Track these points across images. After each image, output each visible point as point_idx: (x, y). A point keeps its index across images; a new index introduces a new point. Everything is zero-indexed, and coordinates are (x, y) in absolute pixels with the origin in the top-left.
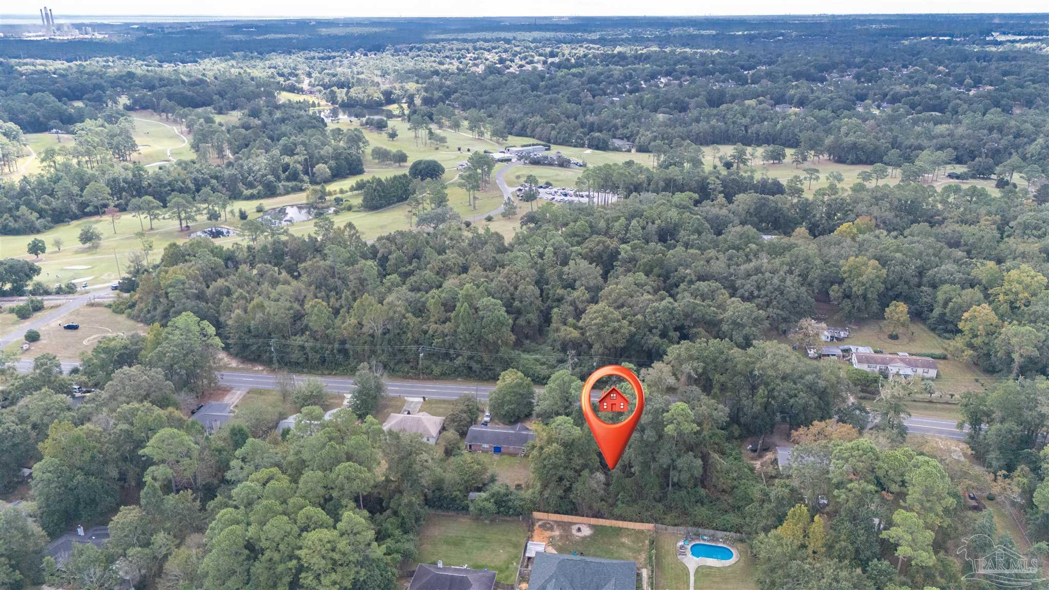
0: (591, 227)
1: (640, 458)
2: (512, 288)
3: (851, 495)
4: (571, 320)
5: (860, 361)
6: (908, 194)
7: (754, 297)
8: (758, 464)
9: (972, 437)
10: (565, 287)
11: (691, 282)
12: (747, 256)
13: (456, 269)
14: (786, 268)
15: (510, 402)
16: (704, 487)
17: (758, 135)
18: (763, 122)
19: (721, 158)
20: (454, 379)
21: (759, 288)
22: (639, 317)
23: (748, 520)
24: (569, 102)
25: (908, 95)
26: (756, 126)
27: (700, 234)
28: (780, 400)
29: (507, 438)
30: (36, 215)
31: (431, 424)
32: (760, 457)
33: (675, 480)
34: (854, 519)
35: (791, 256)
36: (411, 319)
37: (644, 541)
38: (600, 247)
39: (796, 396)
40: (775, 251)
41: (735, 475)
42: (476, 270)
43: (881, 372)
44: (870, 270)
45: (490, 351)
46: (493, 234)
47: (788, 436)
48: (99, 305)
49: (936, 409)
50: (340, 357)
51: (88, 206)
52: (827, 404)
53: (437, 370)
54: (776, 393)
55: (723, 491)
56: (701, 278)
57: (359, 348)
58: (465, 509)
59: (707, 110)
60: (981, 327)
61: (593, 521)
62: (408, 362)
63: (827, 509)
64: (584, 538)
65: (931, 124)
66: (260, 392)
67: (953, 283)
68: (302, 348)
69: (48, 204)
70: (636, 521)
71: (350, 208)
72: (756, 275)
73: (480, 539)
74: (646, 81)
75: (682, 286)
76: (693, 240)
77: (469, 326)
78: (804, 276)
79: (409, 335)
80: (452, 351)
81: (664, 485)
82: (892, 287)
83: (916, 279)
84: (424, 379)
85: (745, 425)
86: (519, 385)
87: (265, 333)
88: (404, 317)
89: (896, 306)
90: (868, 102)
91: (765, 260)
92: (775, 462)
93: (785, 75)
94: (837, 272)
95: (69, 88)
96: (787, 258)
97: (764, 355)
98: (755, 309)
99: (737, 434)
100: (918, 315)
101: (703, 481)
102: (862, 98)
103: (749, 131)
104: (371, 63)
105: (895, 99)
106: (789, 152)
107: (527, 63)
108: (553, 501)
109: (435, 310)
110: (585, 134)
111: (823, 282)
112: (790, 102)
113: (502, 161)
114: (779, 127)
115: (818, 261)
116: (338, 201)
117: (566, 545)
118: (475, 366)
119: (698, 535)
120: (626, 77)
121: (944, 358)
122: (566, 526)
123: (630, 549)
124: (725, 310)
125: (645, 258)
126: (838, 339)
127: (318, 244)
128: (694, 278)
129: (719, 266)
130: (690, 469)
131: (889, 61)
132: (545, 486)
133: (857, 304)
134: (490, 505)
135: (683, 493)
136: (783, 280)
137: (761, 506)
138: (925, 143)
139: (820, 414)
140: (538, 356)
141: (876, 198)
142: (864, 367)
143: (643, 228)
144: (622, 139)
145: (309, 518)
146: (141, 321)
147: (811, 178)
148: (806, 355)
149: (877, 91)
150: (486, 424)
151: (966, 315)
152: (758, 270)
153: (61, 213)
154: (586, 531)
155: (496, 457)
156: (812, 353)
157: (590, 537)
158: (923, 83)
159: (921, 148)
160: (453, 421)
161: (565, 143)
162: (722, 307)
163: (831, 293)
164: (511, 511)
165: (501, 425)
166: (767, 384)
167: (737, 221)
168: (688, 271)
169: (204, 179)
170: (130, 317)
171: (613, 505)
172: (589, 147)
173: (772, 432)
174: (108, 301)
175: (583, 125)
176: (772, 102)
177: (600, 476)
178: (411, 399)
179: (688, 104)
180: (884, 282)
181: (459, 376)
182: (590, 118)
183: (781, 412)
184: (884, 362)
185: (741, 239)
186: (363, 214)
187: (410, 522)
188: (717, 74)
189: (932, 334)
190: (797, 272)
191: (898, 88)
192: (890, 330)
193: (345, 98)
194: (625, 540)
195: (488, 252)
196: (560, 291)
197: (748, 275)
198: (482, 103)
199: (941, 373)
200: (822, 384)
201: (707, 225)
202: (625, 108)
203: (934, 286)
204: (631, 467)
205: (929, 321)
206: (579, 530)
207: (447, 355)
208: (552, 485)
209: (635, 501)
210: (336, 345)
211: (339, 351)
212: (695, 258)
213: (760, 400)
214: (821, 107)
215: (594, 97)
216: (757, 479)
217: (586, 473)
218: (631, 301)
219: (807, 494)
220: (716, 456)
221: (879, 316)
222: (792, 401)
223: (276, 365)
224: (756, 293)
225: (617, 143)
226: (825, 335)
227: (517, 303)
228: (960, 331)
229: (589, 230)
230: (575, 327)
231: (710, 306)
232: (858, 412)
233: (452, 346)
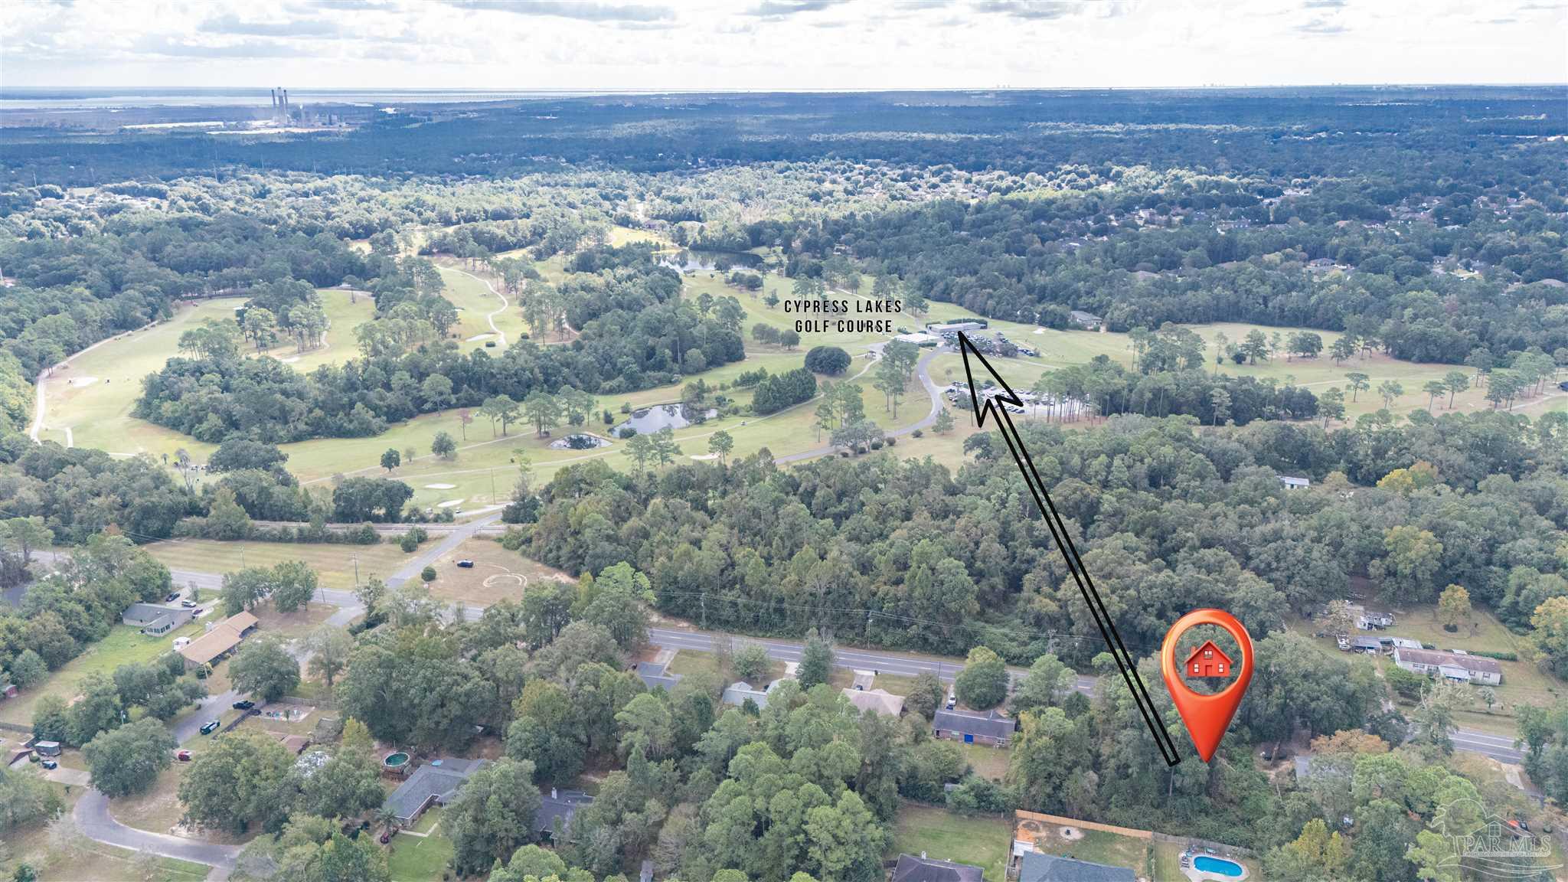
0: (1061, 463)
1: (1139, 759)
2: (972, 545)
3: (1374, 813)
4: (1046, 589)
5: (1404, 658)
6: (1489, 428)
7: (1272, 570)
8: (1272, 774)
9: (1530, 759)
10: (1036, 546)
11: (1194, 548)
12: (1264, 513)
13: (899, 514)
14: (1313, 534)
15: (981, 685)
16: (1209, 795)
17: (1283, 311)
18: (1290, 291)
19: (1229, 349)
20: (907, 651)
21: (1278, 559)
22: (1132, 592)
23: (1259, 834)
24: (1008, 251)
25: (1512, 251)
26: (1279, 297)
27: (1203, 479)
28: (1299, 702)
29: (979, 726)
30: (372, 413)
31: (891, 703)
32: (1275, 766)
33: (1178, 784)
34: (1377, 838)
35: (1320, 519)
36: (860, 580)
37: (1140, 850)
38: (1078, 496)
39: (1318, 699)
40: (1300, 509)
41: (1245, 784)
42: (922, 517)
43: (1430, 674)
44: (1420, 543)
45: (950, 621)
46: (936, 466)
47: (1308, 746)
48: (487, 538)
49: (1496, 723)
50: (776, 618)
51: (426, 401)
52: (1358, 709)
53: (887, 640)
54: (1295, 695)
55: (1231, 801)
56: (1207, 544)
57: (798, 608)
58: (942, 801)
59: (1208, 269)
60: (1557, 625)
61: (1084, 824)
62: (852, 628)
63: (1352, 830)
64: (1075, 841)
65: (1543, 302)
66: (691, 654)
67: (1529, 564)
68: (734, 604)
69: (382, 399)
70: (1131, 827)
71: (736, 412)
72: (1275, 541)
73: (959, 834)
74: (1117, 215)
75: (1182, 553)
76: (1195, 487)
77: (929, 591)
78: (1336, 545)
79: (857, 597)
80: (905, 619)
81: (1163, 791)
82: (1453, 563)
83: (1484, 556)
84: (872, 649)
85: (1257, 728)
86: (991, 666)
87: (694, 585)
88: (851, 575)
89: (1454, 591)
90: (1452, 258)
91: (1287, 522)
92: (1292, 773)
93: (1327, 211)
94: (1379, 543)
95: (351, 223)
96: (1314, 521)
97: (1282, 647)
98: (1272, 590)
99: (1247, 737)
100: (1484, 600)
101: (1208, 789)
102: (1442, 251)
103: (1270, 305)
104: (725, 181)
105: (1494, 256)
106: (1329, 339)
107: (942, 181)
108: (1041, 799)
109: (886, 570)
110: (1033, 303)
111: (1360, 554)
112: (1333, 255)
113: (923, 345)
114: (1313, 299)
115: (1355, 528)
116: (720, 401)
117: (1053, 845)
118: (932, 638)
119: (1202, 848)
120: (1087, 208)
121: (1513, 659)
122: (1053, 828)
123: (1126, 856)
124: (1235, 589)
125: (1136, 514)
126: (1378, 627)
127: (729, 473)
128: (1198, 544)
129: (1228, 527)
130: (1195, 773)
131: (1490, 185)
132: (1032, 783)
133: (1404, 585)
134: (970, 799)
135: (1185, 800)
136: (1309, 551)
137: (1275, 819)
138: (1529, 336)
139: (1347, 722)
140: (1006, 630)
141: (1443, 433)
142: (1409, 667)
143: (1129, 467)
144: (1086, 310)
145: (812, 795)
146: (539, 560)
147: (1356, 388)
148: (1336, 645)
149: (1467, 242)
150: (950, 707)
151: (1539, 609)
152: (1277, 536)
153: (397, 410)
154: (1076, 835)
155: (968, 746)
156: (1342, 643)
157: (1080, 841)
158: (1539, 229)
159: (1520, 345)
160: (916, 701)
161: (1007, 317)
162: (1231, 582)
163: (1371, 570)
164: (993, 807)
165: (969, 710)
166: (1284, 683)
167: (1251, 459)
168: (1189, 534)
169: (554, 368)
170: (524, 553)
171: (1107, 808)
172: (1042, 323)
173: (1290, 738)
174: (494, 533)
175: (1030, 290)
176: (1305, 255)
177: (1093, 775)
178: (860, 672)
179: (1181, 257)
180: (1441, 559)
181: (913, 647)
182: (1041, 279)
183: (1301, 716)
184: (1433, 661)
185: (1256, 489)
186: (754, 420)
187: (887, 809)
188: (1224, 206)
189: (1501, 627)
190: (1327, 540)
191: (1500, 238)
192: (1446, 619)
193: (698, 238)
194: (1119, 847)
195: (935, 493)
196: (1031, 551)
197: (1266, 541)
198: (887, 250)
199: (1507, 678)
200: (1350, 686)
201: (1212, 467)
202: (1088, 262)
203: (1507, 566)
204: (1129, 767)
205: (1499, 611)
206: (1068, 832)
207: (898, 623)
208: (1041, 781)
209: (1130, 806)
210: (773, 604)
211: (776, 610)
212: (1196, 514)
213: (1276, 701)
214: (1378, 270)
215: (1043, 241)
216: (1272, 790)
217: (1077, 770)
218: (1121, 571)
219: (1328, 811)
220: (1224, 762)
221: (1433, 601)
222: (1313, 705)
223: (704, 623)
224: (1274, 565)
225: (1080, 317)
226: (1362, 622)
227: (979, 564)
228: (1533, 628)
229: (1059, 468)
230: (1053, 599)
231: (1217, 581)
232: (1394, 721)
233: (906, 612)
